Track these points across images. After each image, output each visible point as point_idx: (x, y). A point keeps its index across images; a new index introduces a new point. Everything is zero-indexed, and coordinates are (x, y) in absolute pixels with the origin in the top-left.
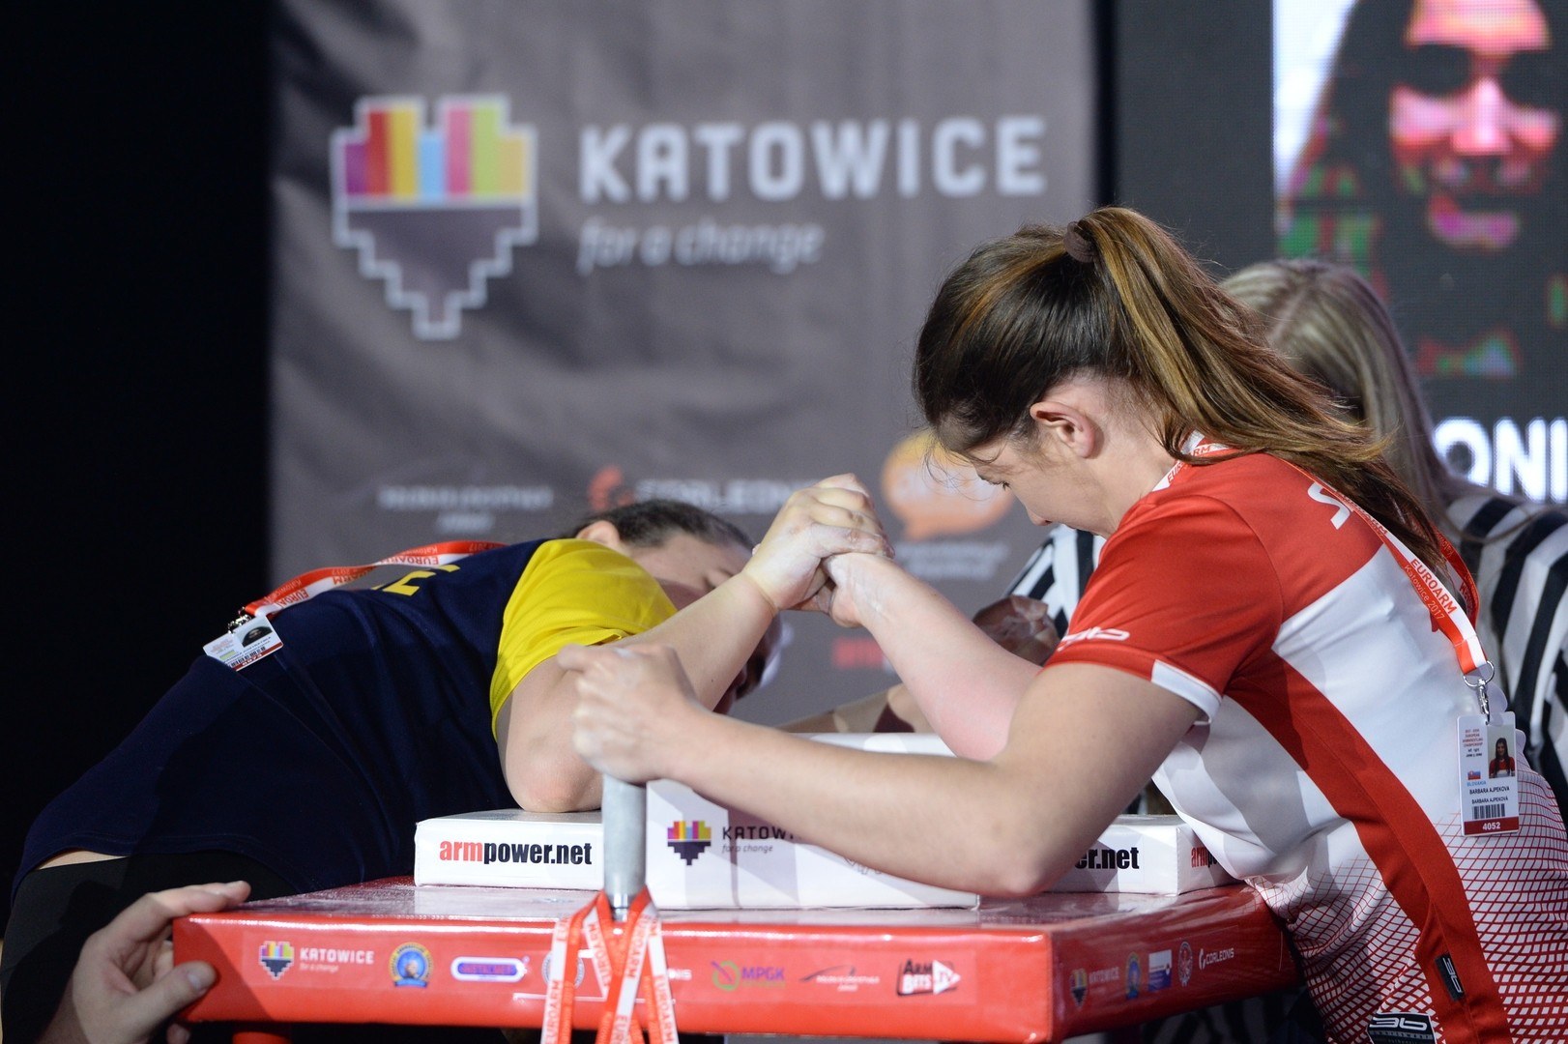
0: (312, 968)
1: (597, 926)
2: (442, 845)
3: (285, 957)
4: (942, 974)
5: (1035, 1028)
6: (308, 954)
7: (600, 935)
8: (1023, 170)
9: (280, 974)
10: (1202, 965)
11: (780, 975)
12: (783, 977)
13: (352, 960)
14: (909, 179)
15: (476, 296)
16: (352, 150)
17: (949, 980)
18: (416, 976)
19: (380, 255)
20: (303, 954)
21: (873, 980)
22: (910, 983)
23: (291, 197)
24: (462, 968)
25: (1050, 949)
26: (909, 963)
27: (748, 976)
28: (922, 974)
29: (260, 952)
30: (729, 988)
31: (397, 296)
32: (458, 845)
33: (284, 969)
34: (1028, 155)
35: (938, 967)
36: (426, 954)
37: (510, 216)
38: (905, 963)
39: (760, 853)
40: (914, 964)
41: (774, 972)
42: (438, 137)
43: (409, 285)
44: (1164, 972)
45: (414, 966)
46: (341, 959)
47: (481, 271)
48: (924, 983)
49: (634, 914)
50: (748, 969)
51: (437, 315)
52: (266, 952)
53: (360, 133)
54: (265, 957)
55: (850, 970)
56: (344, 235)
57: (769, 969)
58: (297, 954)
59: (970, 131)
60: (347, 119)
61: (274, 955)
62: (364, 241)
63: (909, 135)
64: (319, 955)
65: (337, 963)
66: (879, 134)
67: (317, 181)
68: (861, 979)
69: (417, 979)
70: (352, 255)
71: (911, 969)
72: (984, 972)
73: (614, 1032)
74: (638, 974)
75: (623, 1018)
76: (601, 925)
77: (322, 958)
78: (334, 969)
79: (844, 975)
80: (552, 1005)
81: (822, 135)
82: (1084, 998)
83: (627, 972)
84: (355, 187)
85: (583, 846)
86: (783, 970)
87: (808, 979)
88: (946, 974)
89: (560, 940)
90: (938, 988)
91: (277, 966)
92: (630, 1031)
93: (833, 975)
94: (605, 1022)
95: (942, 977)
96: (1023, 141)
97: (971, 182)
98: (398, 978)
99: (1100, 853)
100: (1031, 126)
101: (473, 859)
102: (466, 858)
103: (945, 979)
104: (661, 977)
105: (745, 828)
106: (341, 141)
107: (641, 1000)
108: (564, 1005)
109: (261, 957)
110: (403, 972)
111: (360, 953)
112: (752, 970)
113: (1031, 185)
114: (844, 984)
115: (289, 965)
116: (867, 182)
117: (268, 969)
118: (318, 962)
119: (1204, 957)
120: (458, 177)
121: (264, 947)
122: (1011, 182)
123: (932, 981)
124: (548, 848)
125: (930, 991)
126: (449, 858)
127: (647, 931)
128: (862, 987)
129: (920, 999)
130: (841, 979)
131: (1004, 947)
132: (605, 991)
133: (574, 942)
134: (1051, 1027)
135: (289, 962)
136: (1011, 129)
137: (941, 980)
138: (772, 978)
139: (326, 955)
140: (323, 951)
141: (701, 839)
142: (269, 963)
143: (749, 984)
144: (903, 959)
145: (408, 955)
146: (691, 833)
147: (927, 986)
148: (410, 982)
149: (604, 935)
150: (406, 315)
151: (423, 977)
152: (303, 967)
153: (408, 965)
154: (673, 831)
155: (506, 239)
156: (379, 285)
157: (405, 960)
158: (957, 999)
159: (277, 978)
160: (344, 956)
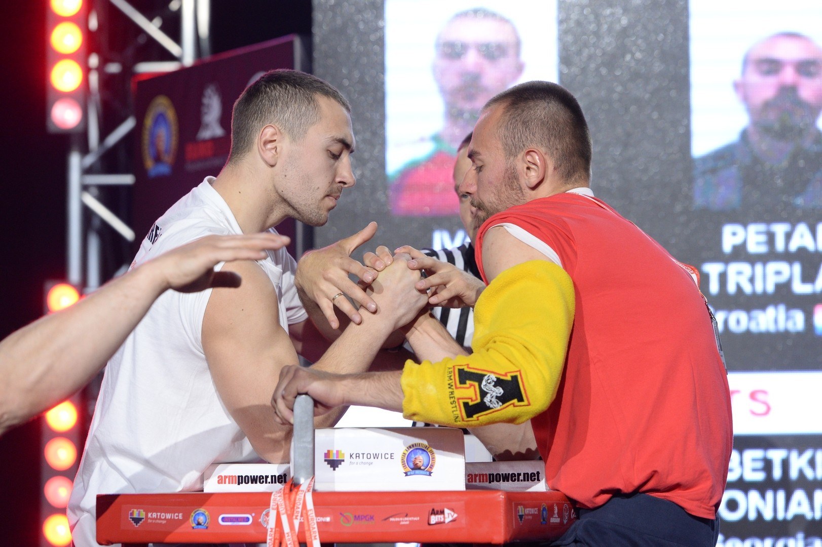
0: (154, 521)
2: (219, 477)
3: (141, 517)
4: (449, 514)
6: (152, 515)
9: (138, 524)
11: (372, 518)
12: (373, 520)
13: (173, 517)
17: (452, 517)
18: (202, 524)
20: (149, 515)
22: (434, 519)
24: (224, 519)
27: (357, 519)
28: (440, 514)
29: (130, 514)
30: (348, 525)
32: (226, 477)
33: (140, 522)
35: (447, 511)
36: (207, 513)
41: (369, 517)
45: (201, 519)
46: (167, 518)
48: (441, 519)
50: (357, 516)
52: (132, 514)
54: (132, 517)
55: (405, 514)
58: (147, 515)
61: (135, 516)
64: (157, 515)
65: (165, 519)
68: (411, 519)
69: (203, 525)
71: (434, 512)
77: (159, 517)
78: (164, 522)
86: (373, 516)
87: (386, 519)
90: (447, 520)
91: (137, 520)
93: (397, 517)
95: (449, 516)
98: (194, 525)
101: (232, 483)
102: (229, 483)
109: (130, 517)
110: (196, 522)
111: (176, 514)
112: (359, 516)
114: (403, 521)
115: (143, 520)
117: (133, 522)
118: (157, 519)
121: (131, 512)
123: (444, 518)
124: (267, 477)
125: (444, 522)
126: (222, 483)
130: (401, 519)
135: (143, 519)
137: (449, 517)
138: (368, 520)
139: (160, 515)
140: (159, 514)
142: (134, 519)
143: (357, 523)
145: (198, 514)
147: (442, 520)
148: (200, 526)
151: (205, 524)
152: (149, 521)
153: (199, 519)
157: (197, 517)
159: (137, 526)
160: (168, 516)
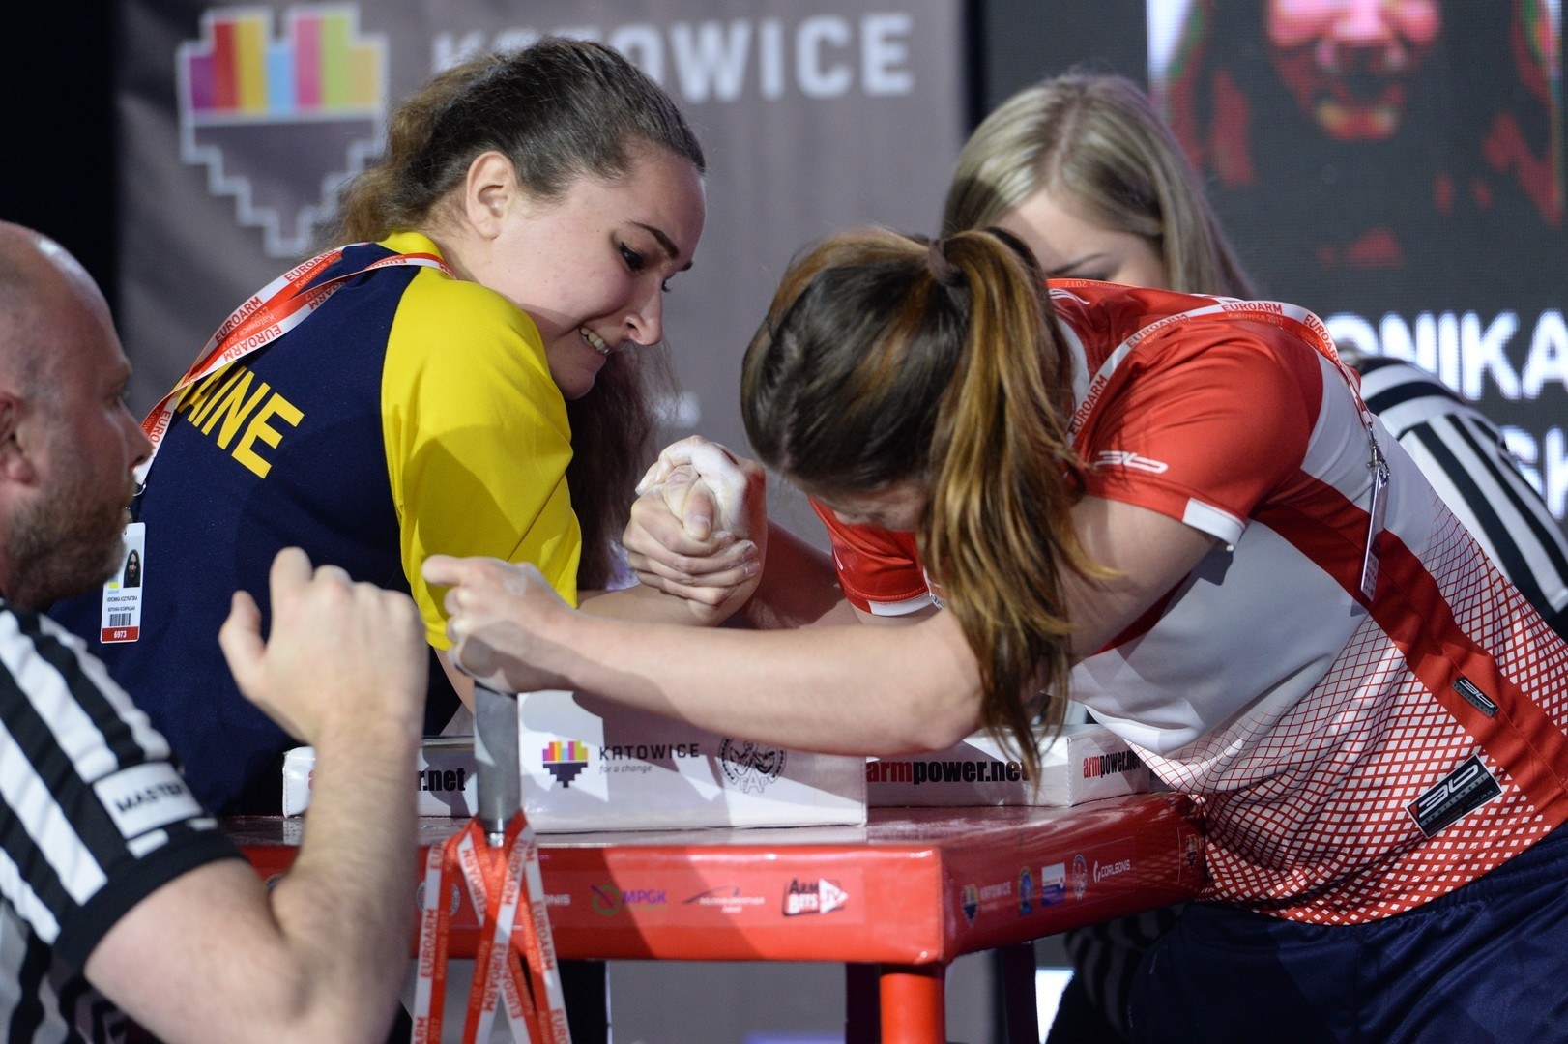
1: (472, 852)
5: (923, 945)
7: (475, 862)
8: (890, 68)
10: (1097, 878)
14: (772, 81)
15: (328, 210)
16: (196, 62)
19: (229, 171)
21: (758, 901)
23: (136, 113)
25: (939, 866)
26: (795, 882)
31: (247, 213)
34: (894, 53)
37: (361, 128)
38: (790, 883)
39: (639, 773)
40: (800, 883)
42: (287, 47)
43: (258, 201)
44: (1057, 886)
47: (333, 185)
49: (510, 839)
51: (288, 231)
53: (206, 46)
56: (192, 151)
57: (651, 891)
59: (834, 29)
60: (193, 32)
62: (213, 157)
63: (772, 36)
66: (740, 35)
67: (163, 96)
70: (201, 171)
72: (872, 891)
73: (492, 961)
74: (515, 900)
75: (501, 946)
76: (476, 850)
79: (727, 896)
80: (427, 935)
81: (681, 37)
82: (976, 914)
83: (504, 899)
84: (201, 102)
85: (455, 771)
88: (833, 893)
89: (434, 867)
92: (509, 960)
94: (482, 951)
96: (889, 39)
97: (836, 83)
99: (989, 766)
100: (897, 23)
103: (832, 897)
104: (538, 903)
105: (623, 748)
106: (187, 54)
107: (519, 928)
108: (439, 935)
113: (899, 84)
116: (729, 85)
119: (1099, 870)
120: (308, 90)
122: (879, 82)
127: (524, 856)
128: (747, 908)
129: (806, 919)
131: (892, 863)
132: (481, 919)
133: (448, 869)
134: (941, 945)
136: (876, 27)
141: (578, 760)
144: (788, 878)
146: (566, 754)
149: (479, 862)
150: (257, 233)
154: (548, 754)
155: (358, 152)
156: (229, 202)
158: (843, 919)
